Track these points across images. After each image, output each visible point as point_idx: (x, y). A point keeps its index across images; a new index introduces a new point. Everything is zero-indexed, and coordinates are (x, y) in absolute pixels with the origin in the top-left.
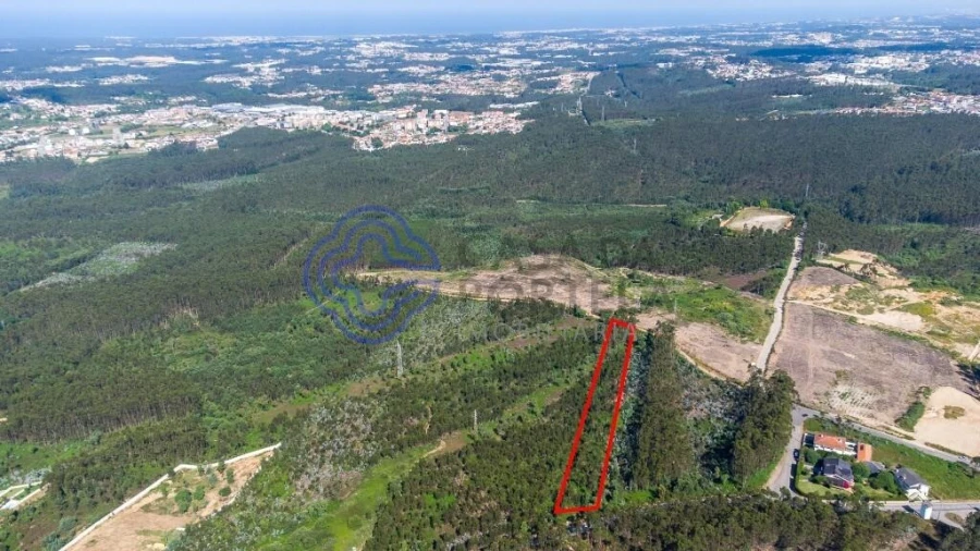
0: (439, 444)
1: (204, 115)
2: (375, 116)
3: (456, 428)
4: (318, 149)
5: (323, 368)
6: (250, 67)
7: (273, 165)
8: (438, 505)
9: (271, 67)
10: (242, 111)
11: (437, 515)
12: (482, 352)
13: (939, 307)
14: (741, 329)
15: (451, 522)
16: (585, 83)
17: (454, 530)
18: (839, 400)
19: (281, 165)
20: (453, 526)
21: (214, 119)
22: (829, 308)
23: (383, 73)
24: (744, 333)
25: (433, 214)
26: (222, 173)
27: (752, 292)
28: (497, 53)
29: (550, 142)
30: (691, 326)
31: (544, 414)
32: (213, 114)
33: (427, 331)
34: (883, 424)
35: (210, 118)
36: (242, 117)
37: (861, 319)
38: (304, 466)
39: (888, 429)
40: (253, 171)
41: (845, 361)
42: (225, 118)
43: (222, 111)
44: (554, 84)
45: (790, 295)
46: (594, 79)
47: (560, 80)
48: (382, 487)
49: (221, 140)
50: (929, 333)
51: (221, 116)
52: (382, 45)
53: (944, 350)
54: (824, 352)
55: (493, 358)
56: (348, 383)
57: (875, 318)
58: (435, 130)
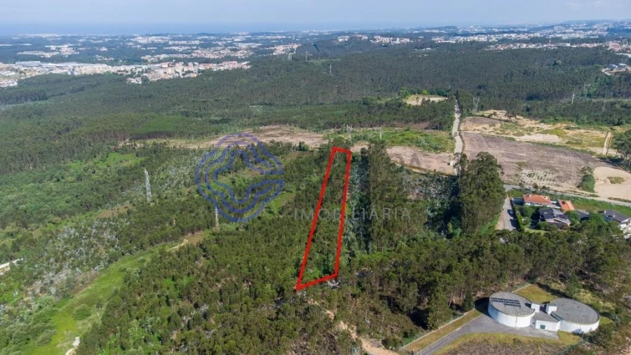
0: (182, 241)
1: (8, 68)
2: (144, 67)
3: (199, 229)
4: (99, 84)
5: (77, 202)
6: (53, 47)
7: (62, 94)
8: (175, 285)
9: (69, 47)
10: (40, 66)
11: (175, 294)
12: (225, 180)
13: (566, 131)
14: (434, 146)
15: (188, 298)
16: (292, 50)
17: (192, 305)
18: (528, 178)
19: (68, 94)
20: (191, 302)
21: (17, 71)
22: (492, 134)
23: (153, 50)
24: (436, 148)
25: (187, 114)
26: (18, 99)
27: (433, 129)
28: (232, 40)
29: (271, 73)
30: (394, 148)
31: (280, 213)
32: (16, 68)
33: (177, 172)
34: (568, 189)
35: (13, 70)
36: (40, 69)
37: (517, 139)
38: (40, 273)
39: (575, 192)
40: (46, 98)
41: (521, 158)
42: (26, 70)
43: (24, 66)
44: (272, 51)
45: (462, 128)
46: (298, 48)
47: (275, 49)
48: (119, 279)
49: (20, 82)
50: (567, 143)
51: (23, 69)
52: (154, 37)
53: (582, 151)
54: (503, 154)
55: (233, 182)
56: (100, 210)
57: (526, 138)
58: (189, 72)
